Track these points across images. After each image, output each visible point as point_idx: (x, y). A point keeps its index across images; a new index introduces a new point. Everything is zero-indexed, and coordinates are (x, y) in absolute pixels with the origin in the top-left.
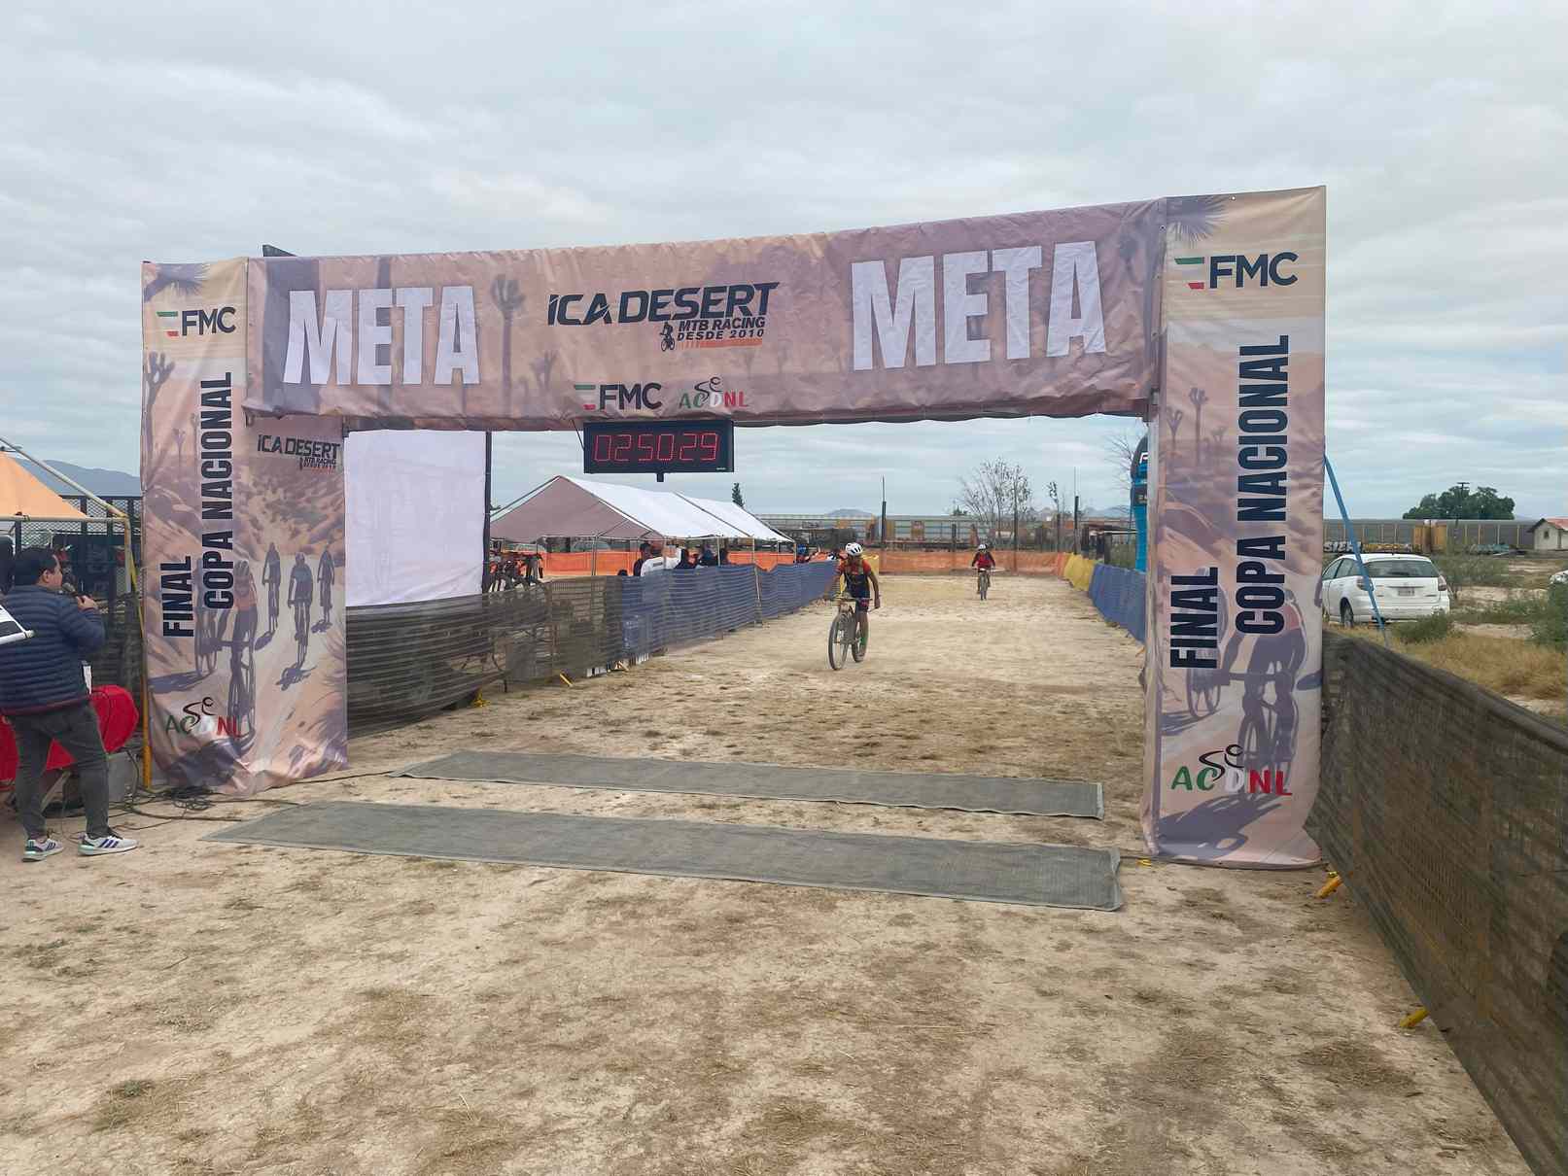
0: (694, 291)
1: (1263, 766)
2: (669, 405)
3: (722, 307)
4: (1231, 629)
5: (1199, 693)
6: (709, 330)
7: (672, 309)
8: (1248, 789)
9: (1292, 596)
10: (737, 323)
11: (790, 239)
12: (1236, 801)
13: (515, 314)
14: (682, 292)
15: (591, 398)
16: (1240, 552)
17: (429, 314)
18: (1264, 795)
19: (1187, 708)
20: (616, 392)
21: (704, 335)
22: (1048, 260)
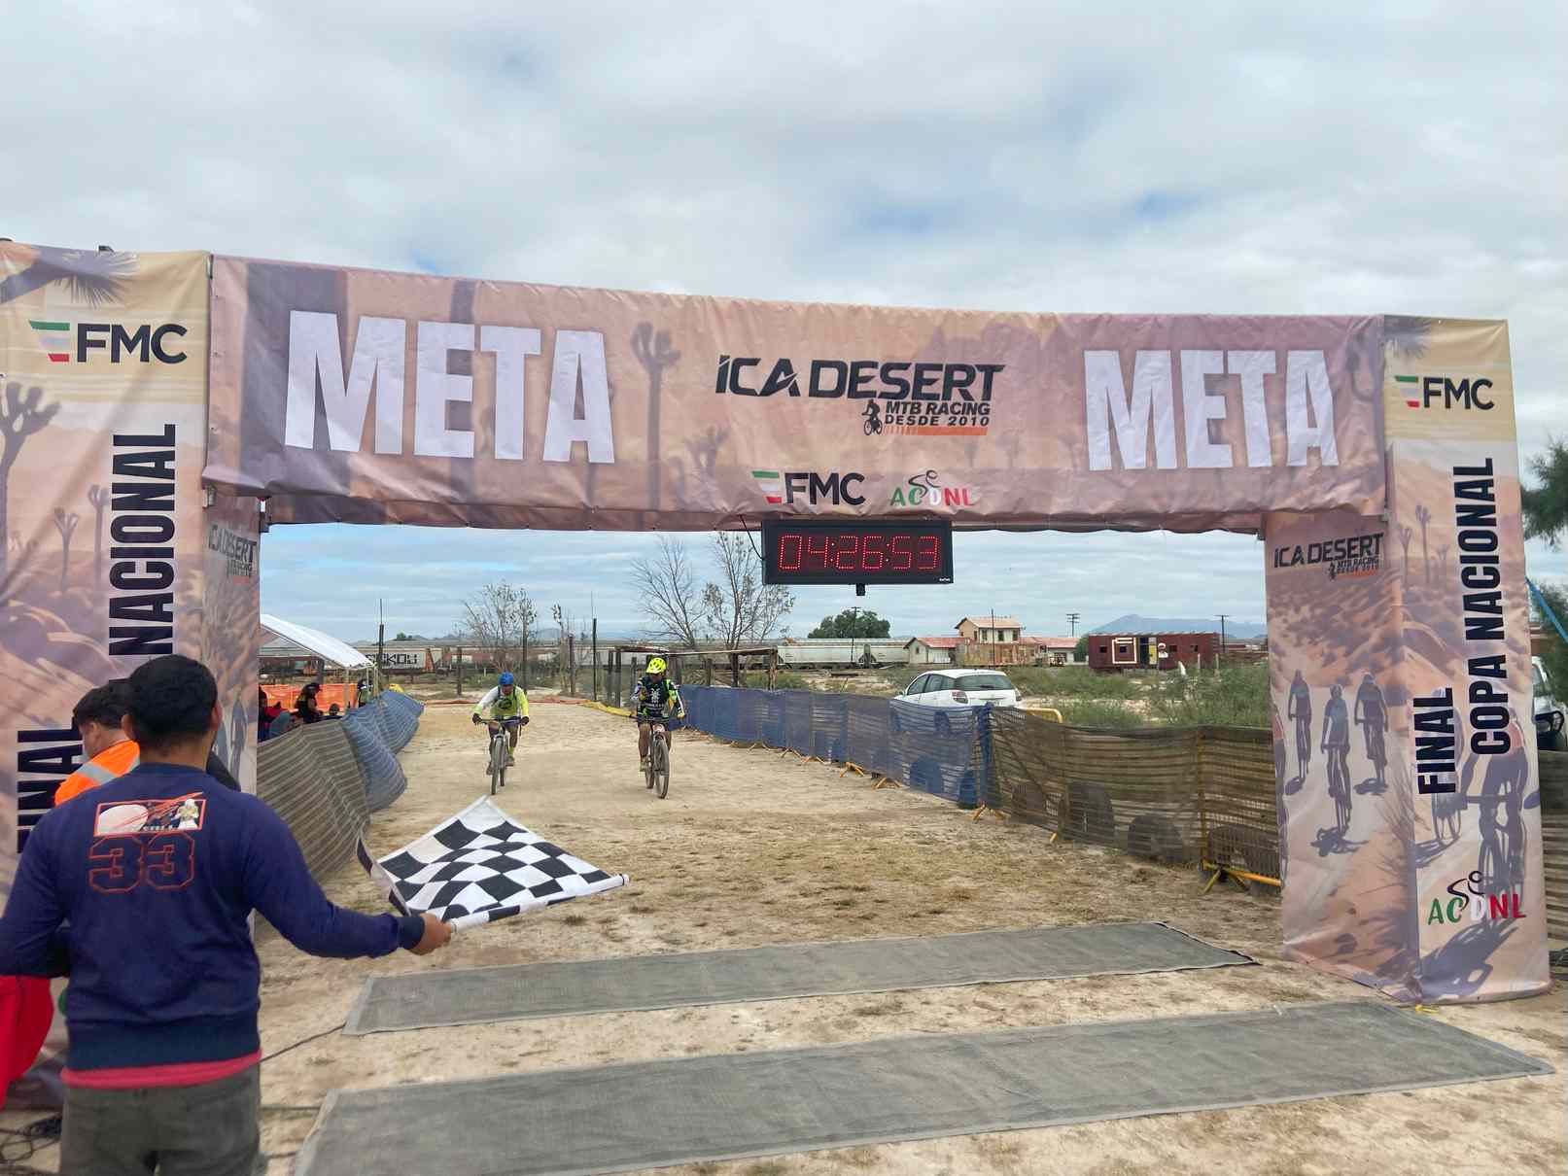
0: (905, 367)
1: (1500, 891)
2: (873, 500)
3: (937, 388)
4: (1467, 751)
5: (1443, 819)
6: (922, 414)
7: (877, 385)
8: (1489, 916)
9: (1515, 715)
10: (957, 409)
11: (1016, 316)
12: (1481, 930)
13: (667, 376)
14: (888, 367)
15: (776, 488)
16: (1472, 672)
17: (534, 364)
18: (1504, 920)
19: (1435, 837)
20: (806, 483)
21: (917, 419)
22: (1282, 365)
